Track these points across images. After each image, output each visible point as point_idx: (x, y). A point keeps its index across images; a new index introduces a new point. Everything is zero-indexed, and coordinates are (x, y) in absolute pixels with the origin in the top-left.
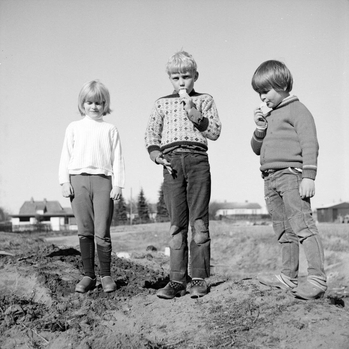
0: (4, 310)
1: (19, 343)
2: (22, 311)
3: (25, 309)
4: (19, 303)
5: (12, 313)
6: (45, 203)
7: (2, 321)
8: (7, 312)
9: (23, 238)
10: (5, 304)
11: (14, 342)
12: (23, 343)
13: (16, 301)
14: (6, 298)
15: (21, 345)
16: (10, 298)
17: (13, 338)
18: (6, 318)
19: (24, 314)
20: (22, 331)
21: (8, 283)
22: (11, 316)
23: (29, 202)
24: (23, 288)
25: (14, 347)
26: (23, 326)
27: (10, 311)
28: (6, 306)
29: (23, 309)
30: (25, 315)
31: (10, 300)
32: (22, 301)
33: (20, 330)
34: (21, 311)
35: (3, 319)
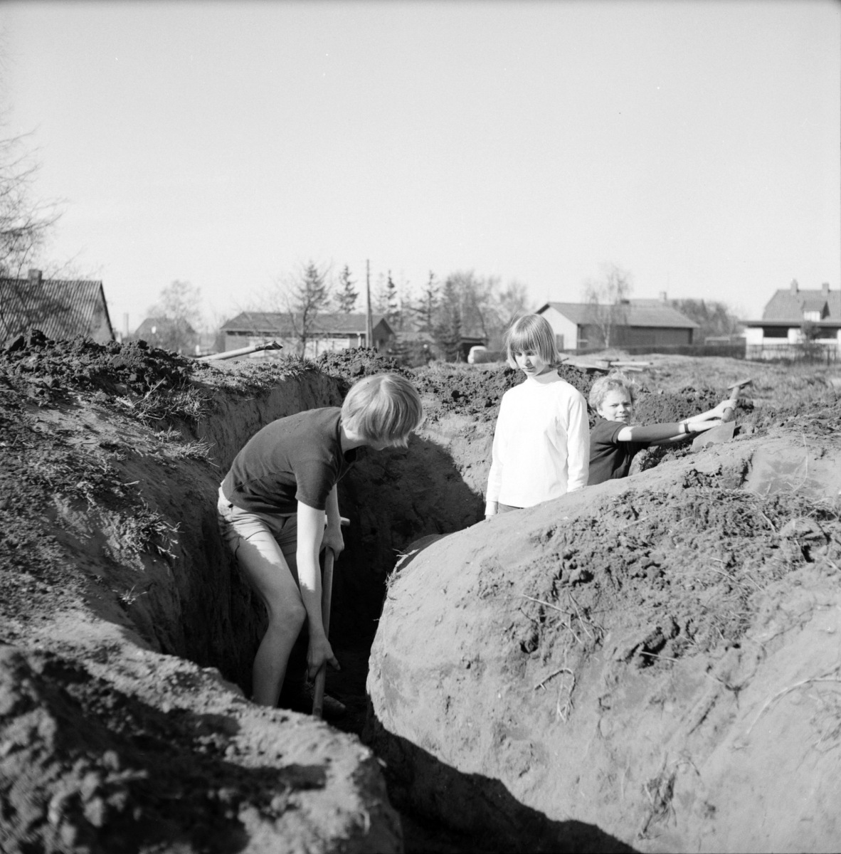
0: (777, 526)
1: (824, 602)
2: (821, 534)
3: (826, 530)
4: (813, 516)
5: (798, 536)
6: (825, 294)
7: (774, 550)
8: (785, 531)
9: (778, 373)
10: (780, 513)
11: (812, 600)
12: (831, 603)
13: (805, 510)
14: (781, 502)
15: (827, 607)
16: (791, 501)
17: (809, 589)
18: (783, 544)
19: (825, 541)
20: (829, 578)
21: (781, 467)
22: (796, 542)
23: (788, 292)
24: (816, 482)
25: (811, 609)
26: (831, 567)
27: (794, 528)
28: (783, 518)
29: (822, 531)
30: (828, 543)
31: (791, 506)
32: (818, 511)
33: (824, 573)
34: (817, 533)
35: (775, 547)
